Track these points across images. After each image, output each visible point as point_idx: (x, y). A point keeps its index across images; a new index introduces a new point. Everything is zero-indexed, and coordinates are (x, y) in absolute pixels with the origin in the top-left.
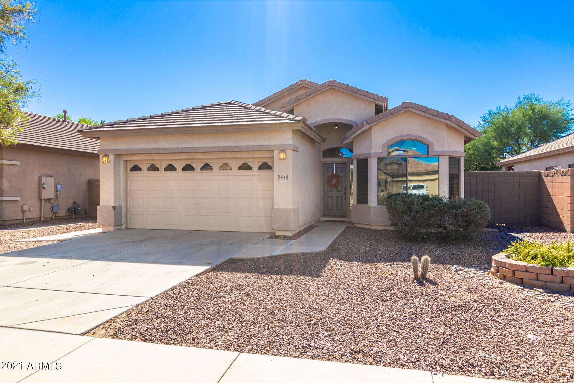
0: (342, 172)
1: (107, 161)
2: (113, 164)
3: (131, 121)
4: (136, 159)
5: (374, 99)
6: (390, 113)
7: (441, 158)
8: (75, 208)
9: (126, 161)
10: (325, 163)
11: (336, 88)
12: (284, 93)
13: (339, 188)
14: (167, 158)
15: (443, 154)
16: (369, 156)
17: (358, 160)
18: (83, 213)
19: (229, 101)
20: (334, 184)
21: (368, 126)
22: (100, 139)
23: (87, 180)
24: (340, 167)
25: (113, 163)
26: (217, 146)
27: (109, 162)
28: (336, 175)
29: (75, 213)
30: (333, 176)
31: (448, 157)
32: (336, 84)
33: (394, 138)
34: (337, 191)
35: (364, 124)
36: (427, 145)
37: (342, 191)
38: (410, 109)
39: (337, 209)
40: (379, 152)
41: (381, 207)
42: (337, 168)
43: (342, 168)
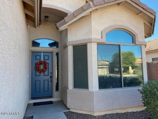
0: (48, 59)
10: (34, 51)
13: (46, 73)
16: (90, 41)
20: (42, 69)
28: (43, 62)
30: (41, 63)
34: (44, 75)
36: (134, 36)
37: (48, 75)
39: (44, 91)
40: (98, 38)
41: (104, 91)
42: (44, 56)
43: (48, 56)
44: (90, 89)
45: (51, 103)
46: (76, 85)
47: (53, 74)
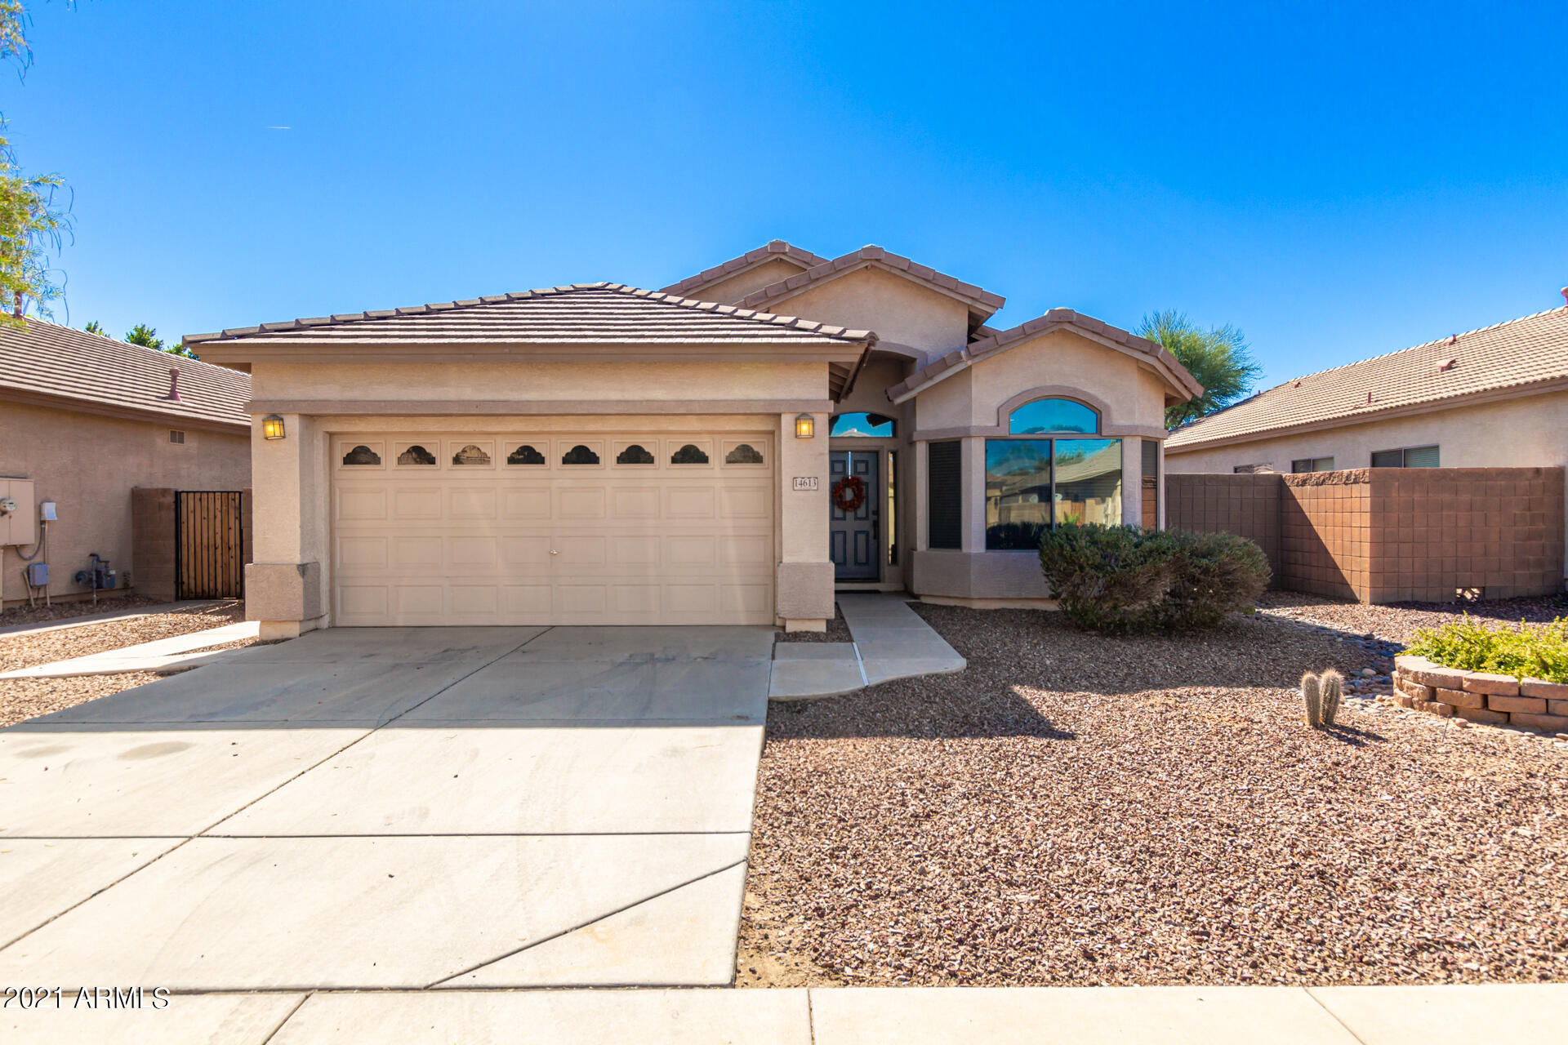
0: (867, 472)
1: (278, 434)
2: (298, 444)
3: (346, 322)
4: (364, 432)
5: (972, 298)
6: (1020, 335)
7: (1127, 441)
8: (98, 573)
9: (331, 435)
11: (882, 266)
12: (729, 273)
13: (861, 512)
14: (466, 429)
15: (1132, 432)
16: (967, 433)
17: (930, 445)
18: (118, 584)
19: (599, 284)
20: (849, 502)
21: (969, 363)
22: (253, 367)
23: (128, 492)
24: (862, 461)
25: (297, 438)
26: (622, 398)
27: (284, 437)
28: (852, 479)
29: (100, 586)
30: (846, 483)
31: (1140, 439)
32: (882, 257)
33: (1023, 392)
34: (856, 518)
35: (961, 358)
36: (1097, 413)
37: (867, 518)
38: (1068, 327)
39: (856, 563)
40: (990, 425)
41: (996, 554)
42: (855, 463)
43: (867, 463)
44: (965, 549)
45: (877, 592)
46: (935, 541)
47: (881, 515)
